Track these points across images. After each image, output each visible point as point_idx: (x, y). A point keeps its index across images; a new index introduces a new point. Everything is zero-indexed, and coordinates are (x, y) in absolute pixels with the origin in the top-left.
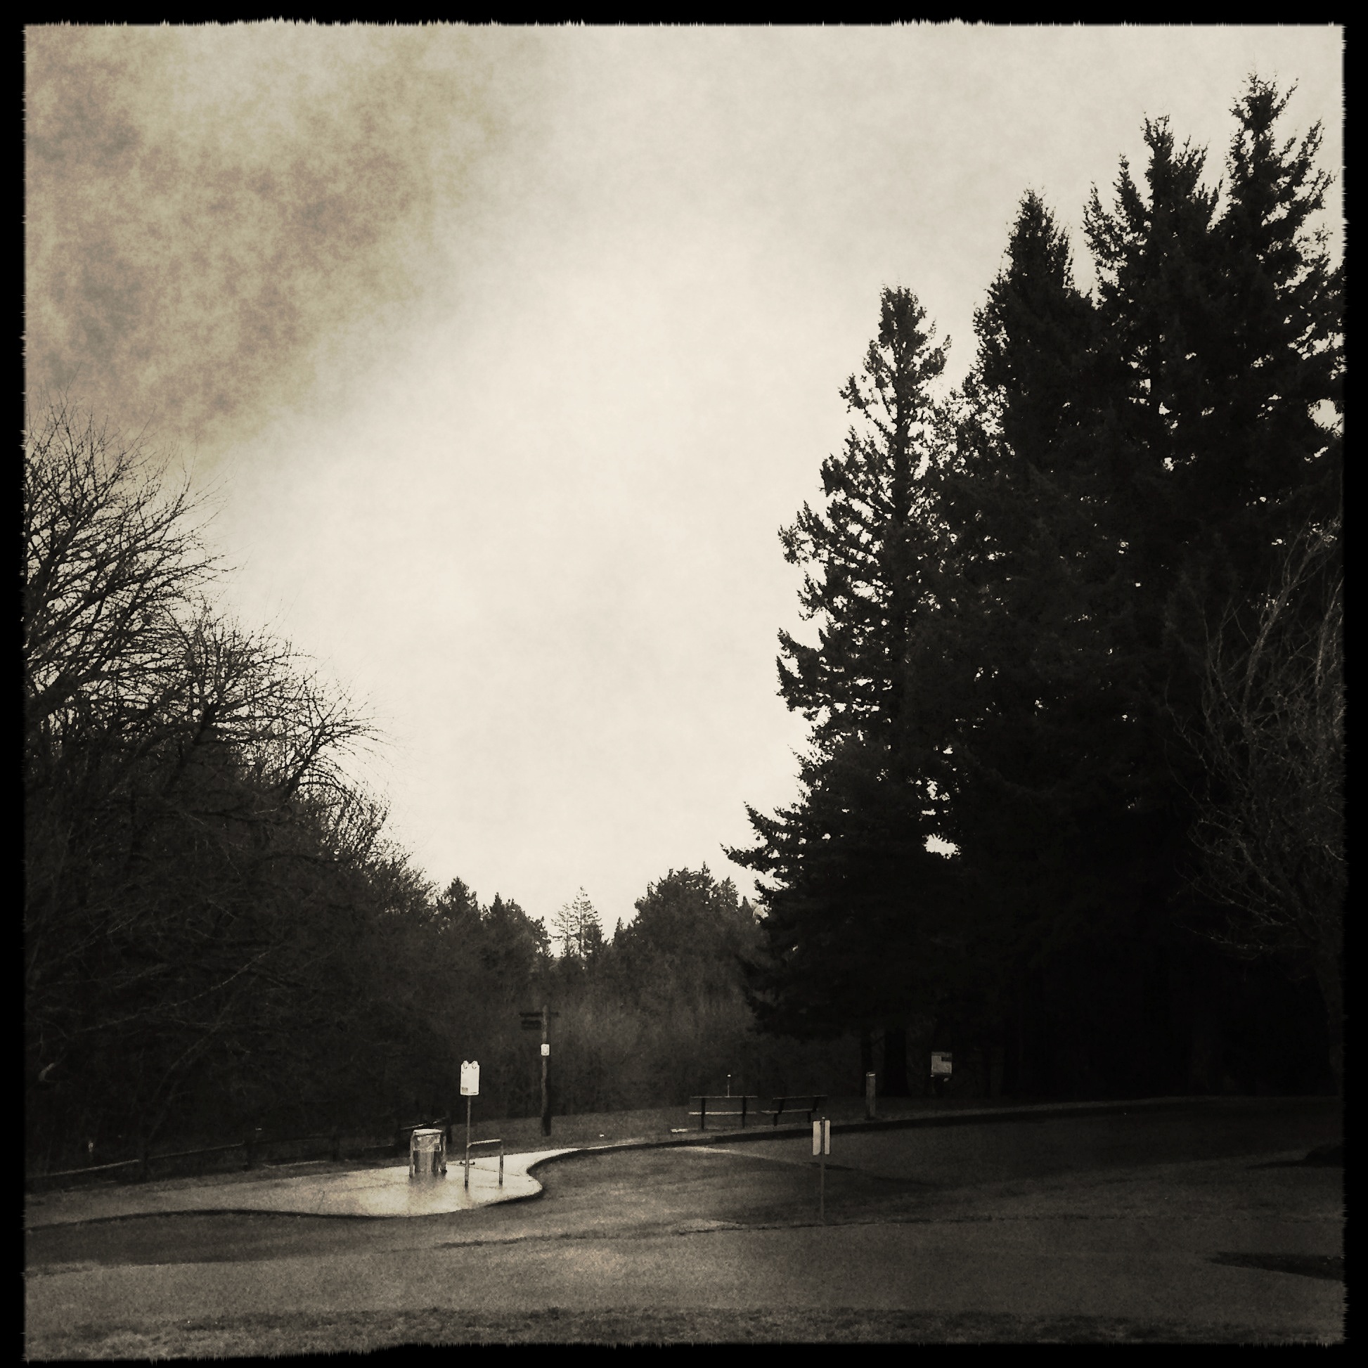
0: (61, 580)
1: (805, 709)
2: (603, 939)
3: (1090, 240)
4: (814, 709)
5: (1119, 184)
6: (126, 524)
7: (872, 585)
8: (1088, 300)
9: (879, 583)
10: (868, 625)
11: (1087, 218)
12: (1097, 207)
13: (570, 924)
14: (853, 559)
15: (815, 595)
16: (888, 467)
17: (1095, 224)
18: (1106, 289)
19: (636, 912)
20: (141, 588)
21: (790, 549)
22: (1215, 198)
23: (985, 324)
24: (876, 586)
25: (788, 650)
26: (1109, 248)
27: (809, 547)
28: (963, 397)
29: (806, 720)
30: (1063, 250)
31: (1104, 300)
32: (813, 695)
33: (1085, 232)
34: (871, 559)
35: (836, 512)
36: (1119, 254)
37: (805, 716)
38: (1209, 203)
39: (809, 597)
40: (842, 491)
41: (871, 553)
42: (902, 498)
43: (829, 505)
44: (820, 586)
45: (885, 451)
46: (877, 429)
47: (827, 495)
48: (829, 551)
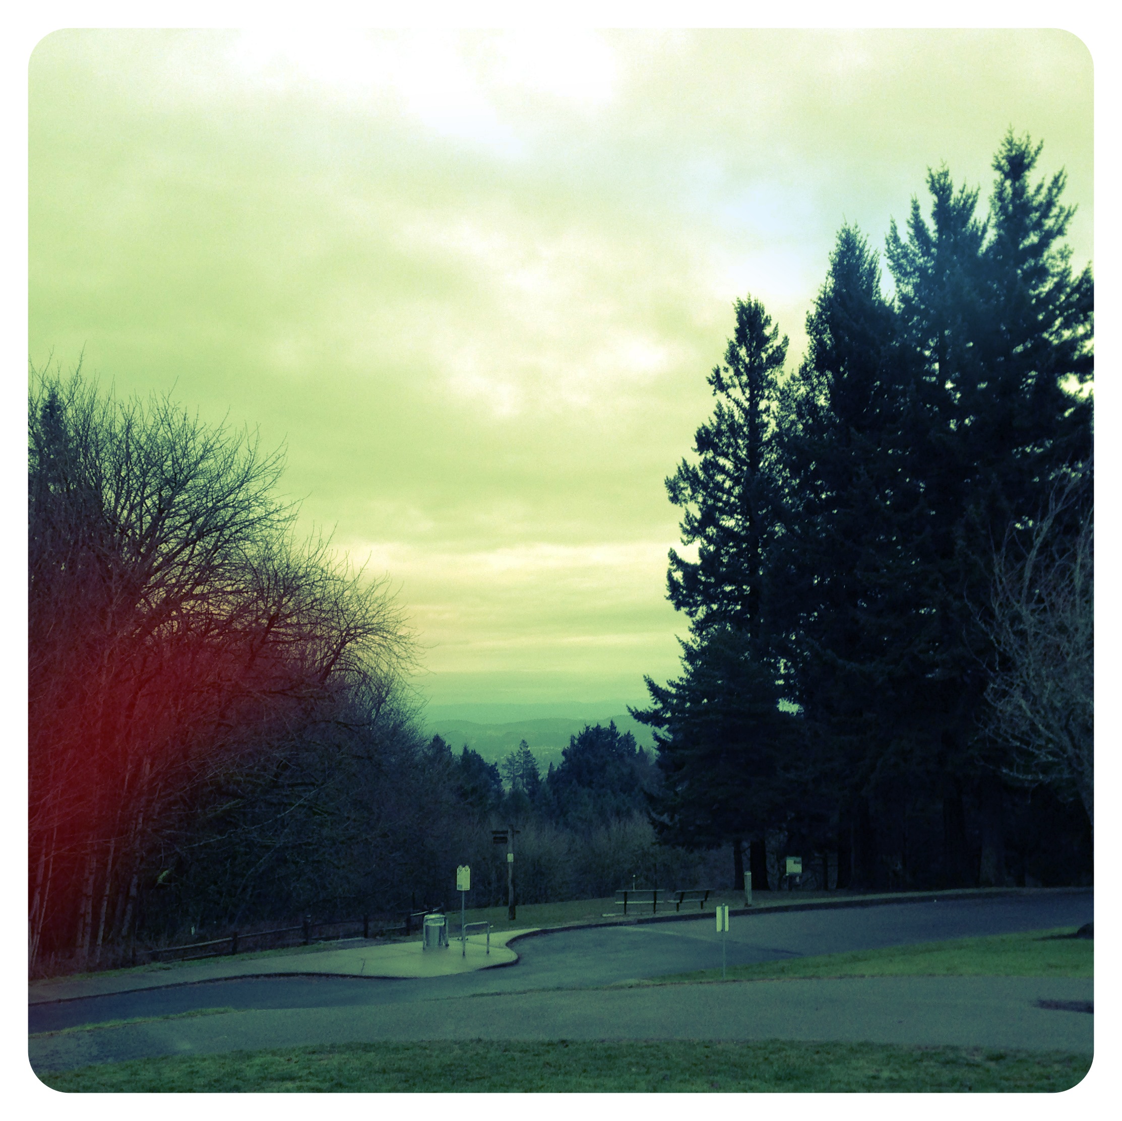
0: (165, 530)
1: (686, 609)
2: (540, 778)
3: (892, 264)
4: (695, 608)
5: (912, 222)
6: (211, 490)
7: (734, 519)
8: (891, 307)
9: (739, 517)
10: (732, 547)
11: (889, 248)
12: (896, 239)
13: (515, 768)
14: (720, 500)
15: (693, 527)
16: (744, 433)
17: (895, 252)
18: (904, 299)
19: (563, 758)
20: (221, 534)
21: (674, 494)
22: (984, 230)
23: (814, 327)
24: (737, 519)
25: (676, 566)
26: (905, 269)
27: (688, 492)
28: (800, 380)
29: (688, 617)
30: (872, 272)
31: (903, 306)
32: (693, 598)
33: (888, 258)
34: (732, 499)
35: (705, 466)
36: (914, 272)
37: (687, 613)
38: (980, 233)
39: (688, 528)
40: (711, 451)
41: (732, 496)
42: (755, 455)
43: (702, 461)
44: (696, 520)
45: (741, 421)
46: (735, 405)
47: (700, 454)
48: (703, 495)
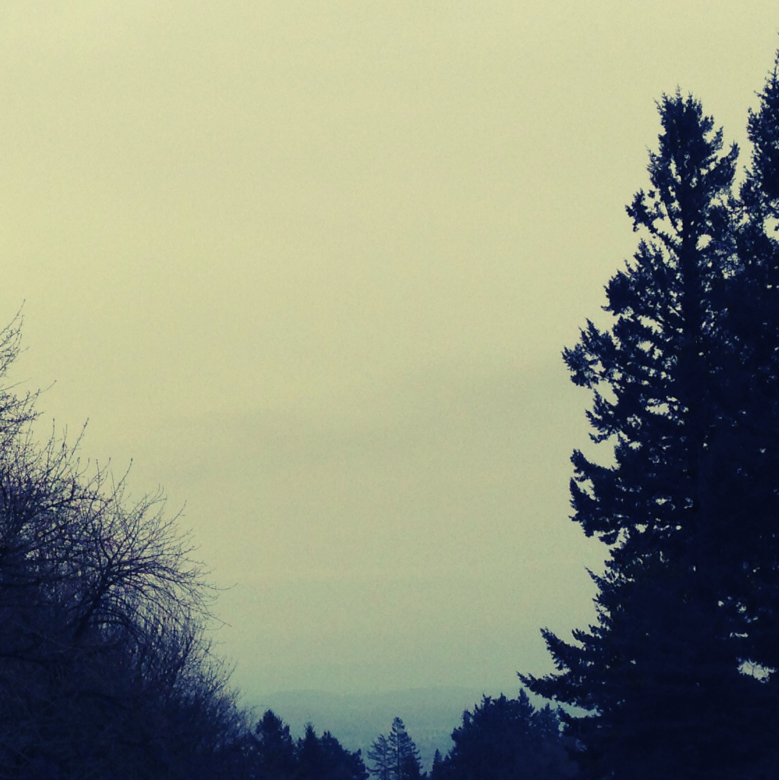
1: (602, 534)
2: (422, 772)
4: (614, 531)
7: (667, 402)
9: (674, 400)
10: (665, 443)
13: (387, 757)
14: (645, 376)
15: (606, 417)
16: (677, 281)
19: (453, 744)
21: (578, 372)
24: (671, 402)
25: (583, 473)
27: (599, 368)
28: (741, 206)
29: (604, 543)
32: (610, 516)
34: (664, 375)
35: (622, 329)
37: (602, 539)
39: (600, 417)
40: (629, 308)
41: (664, 370)
42: (694, 312)
43: (616, 323)
44: (610, 406)
45: (673, 265)
46: (663, 243)
47: (614, 314)
48: (620, 371)
